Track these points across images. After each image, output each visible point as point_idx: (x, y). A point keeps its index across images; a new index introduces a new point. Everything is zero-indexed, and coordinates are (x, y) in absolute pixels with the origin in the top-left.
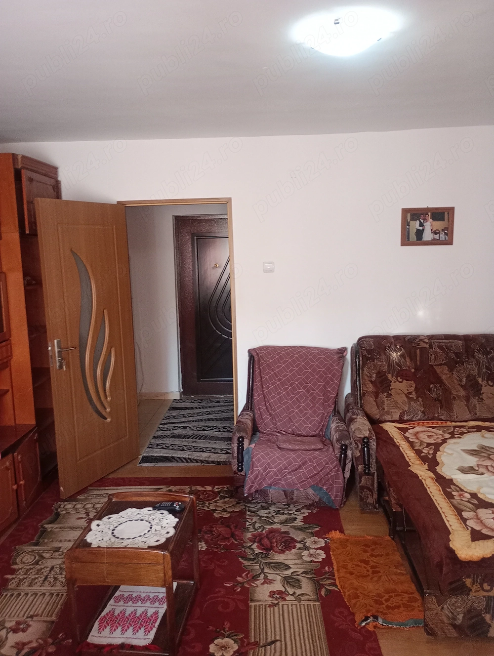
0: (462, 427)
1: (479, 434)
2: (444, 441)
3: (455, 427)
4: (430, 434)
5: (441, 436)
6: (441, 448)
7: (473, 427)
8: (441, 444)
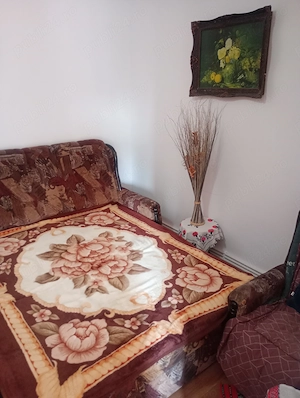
0: (35, 229)
1: (48, 233)
2: (20, 250)
3: (28, 231)
4: (6, 245)
5: (16, 245)
6: (18, 260)
7: (44, 227)
8: (17, 254)
